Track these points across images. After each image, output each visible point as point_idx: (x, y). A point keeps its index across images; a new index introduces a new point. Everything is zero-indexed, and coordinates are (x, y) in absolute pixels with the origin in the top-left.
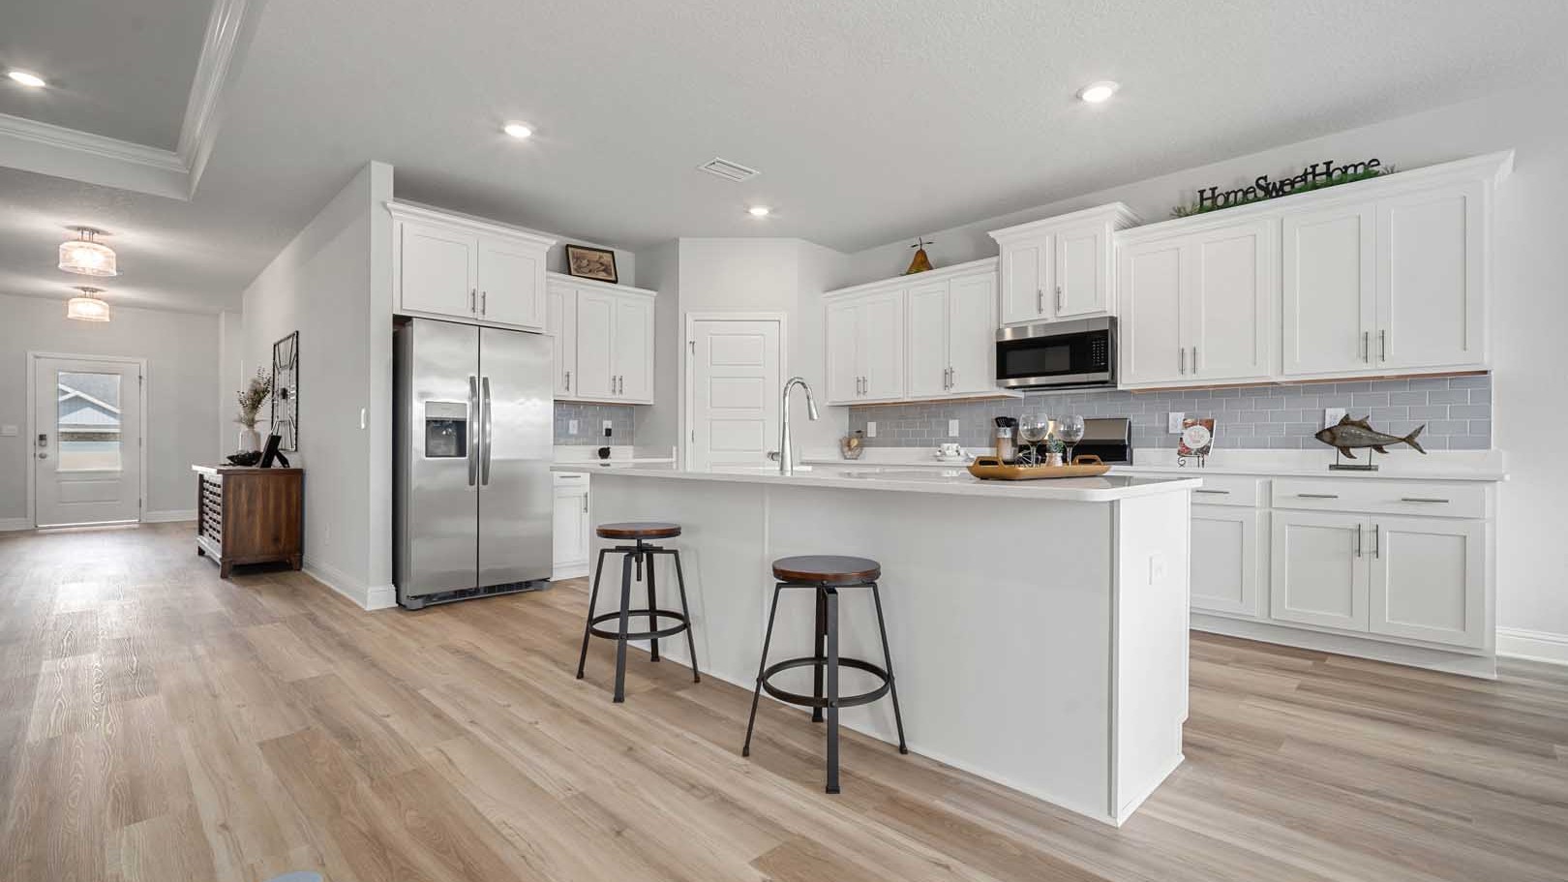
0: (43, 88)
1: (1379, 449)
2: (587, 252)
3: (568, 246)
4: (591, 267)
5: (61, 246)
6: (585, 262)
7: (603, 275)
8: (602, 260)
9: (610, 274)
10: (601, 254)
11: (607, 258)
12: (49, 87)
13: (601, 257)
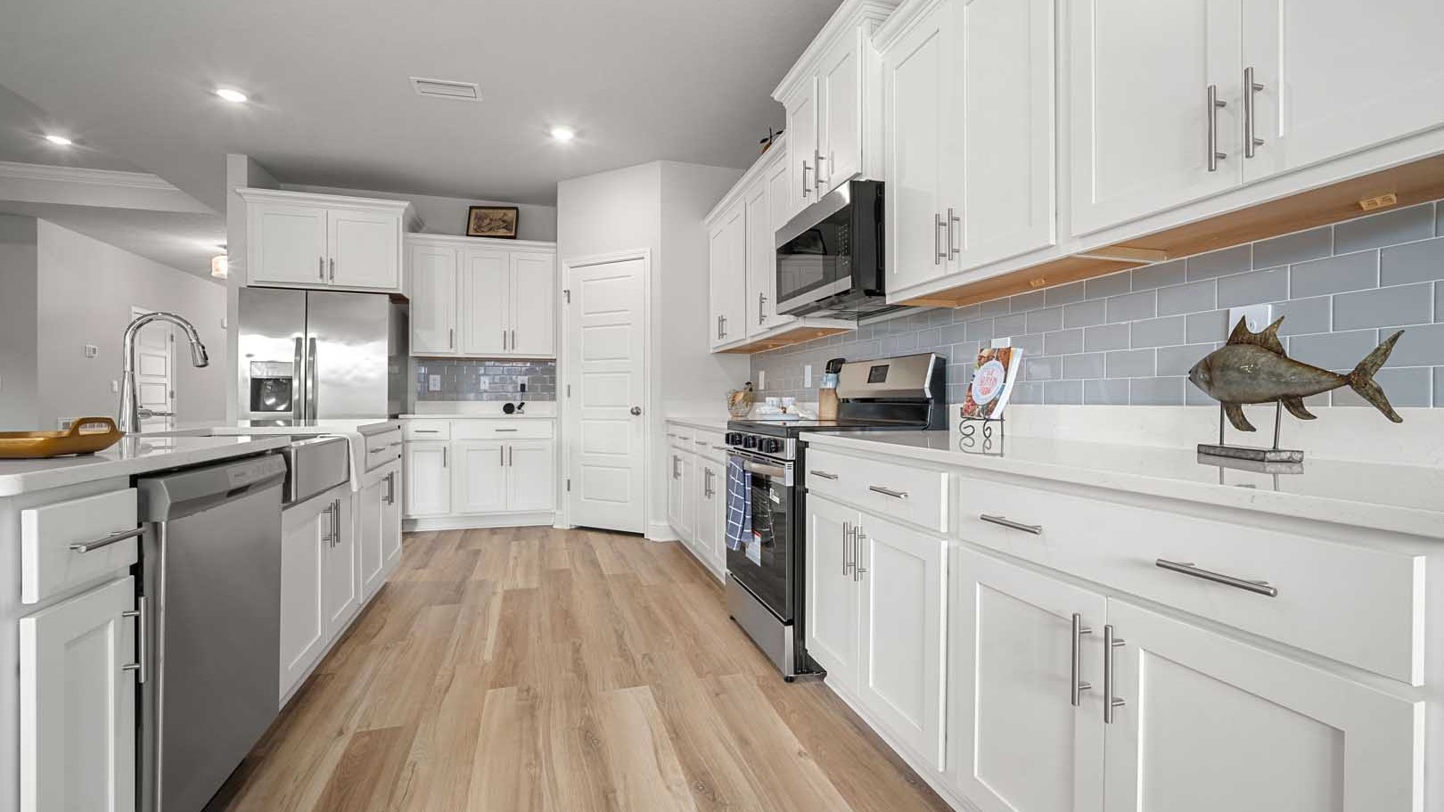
0: (70, 146)
1: (1294, 404)
2: (491, 211)
3: (471, 208)
4: (493, 225)
5: (213, 260)
6: (487, 221)
7: (502, 232)
8: (505, 218)
9: (510, 230)
10: (504, 211)
11: (512, 214)
12: (74, 145)
13: (505, 214)
